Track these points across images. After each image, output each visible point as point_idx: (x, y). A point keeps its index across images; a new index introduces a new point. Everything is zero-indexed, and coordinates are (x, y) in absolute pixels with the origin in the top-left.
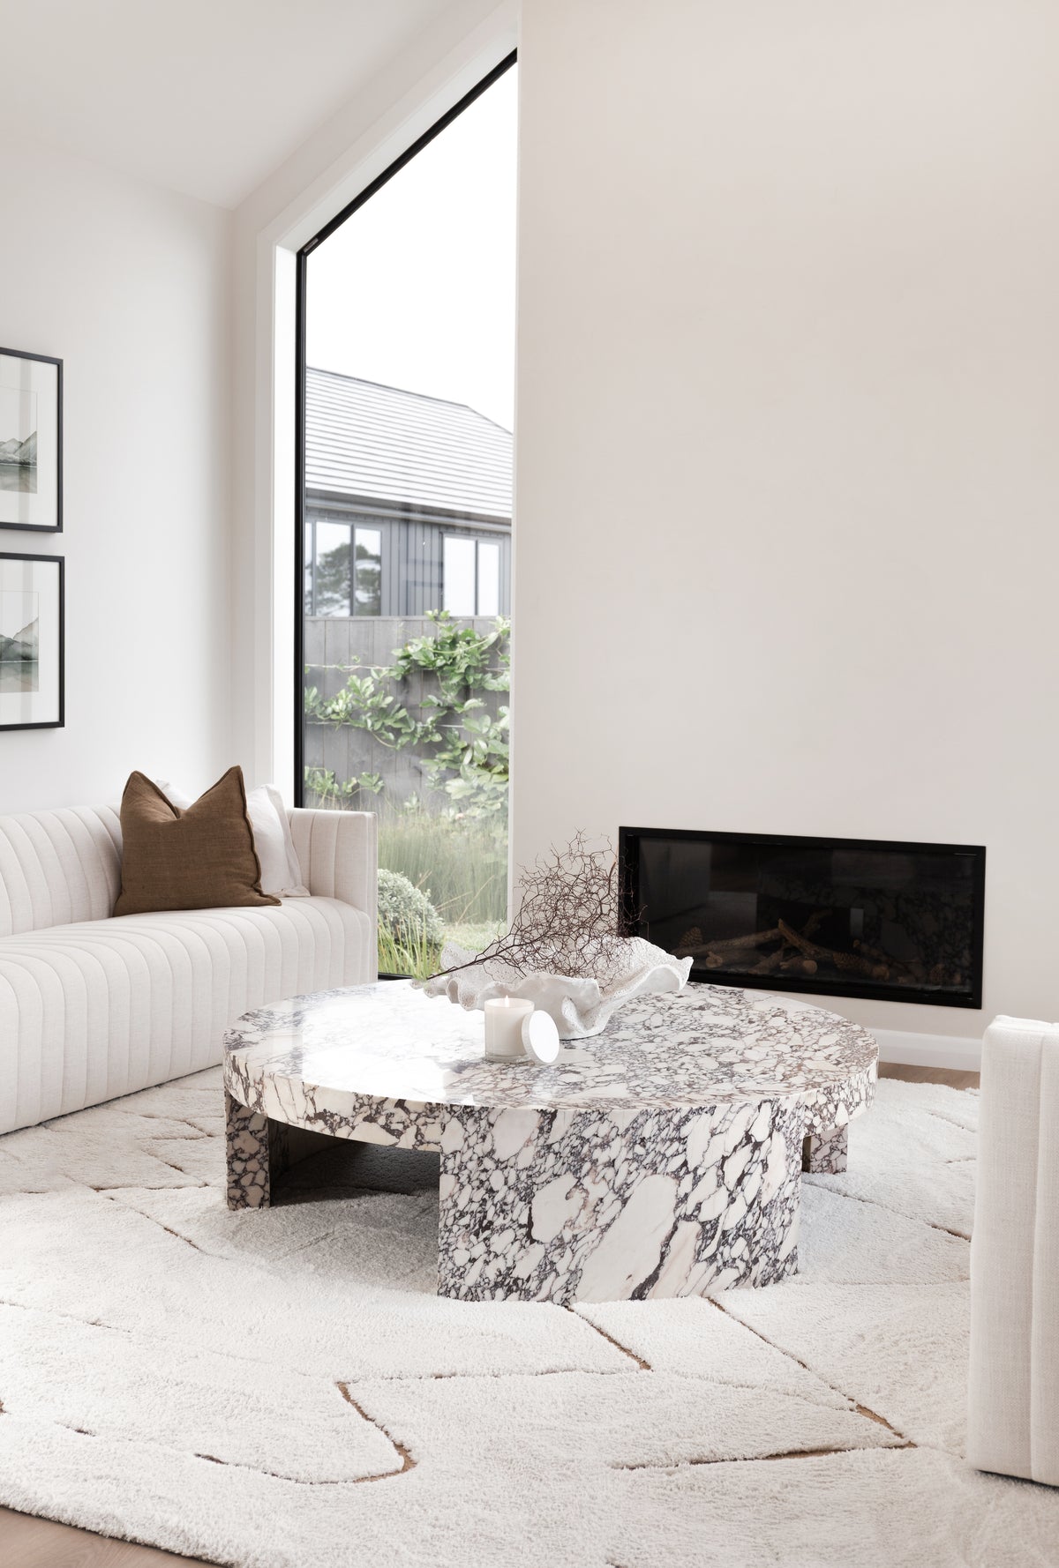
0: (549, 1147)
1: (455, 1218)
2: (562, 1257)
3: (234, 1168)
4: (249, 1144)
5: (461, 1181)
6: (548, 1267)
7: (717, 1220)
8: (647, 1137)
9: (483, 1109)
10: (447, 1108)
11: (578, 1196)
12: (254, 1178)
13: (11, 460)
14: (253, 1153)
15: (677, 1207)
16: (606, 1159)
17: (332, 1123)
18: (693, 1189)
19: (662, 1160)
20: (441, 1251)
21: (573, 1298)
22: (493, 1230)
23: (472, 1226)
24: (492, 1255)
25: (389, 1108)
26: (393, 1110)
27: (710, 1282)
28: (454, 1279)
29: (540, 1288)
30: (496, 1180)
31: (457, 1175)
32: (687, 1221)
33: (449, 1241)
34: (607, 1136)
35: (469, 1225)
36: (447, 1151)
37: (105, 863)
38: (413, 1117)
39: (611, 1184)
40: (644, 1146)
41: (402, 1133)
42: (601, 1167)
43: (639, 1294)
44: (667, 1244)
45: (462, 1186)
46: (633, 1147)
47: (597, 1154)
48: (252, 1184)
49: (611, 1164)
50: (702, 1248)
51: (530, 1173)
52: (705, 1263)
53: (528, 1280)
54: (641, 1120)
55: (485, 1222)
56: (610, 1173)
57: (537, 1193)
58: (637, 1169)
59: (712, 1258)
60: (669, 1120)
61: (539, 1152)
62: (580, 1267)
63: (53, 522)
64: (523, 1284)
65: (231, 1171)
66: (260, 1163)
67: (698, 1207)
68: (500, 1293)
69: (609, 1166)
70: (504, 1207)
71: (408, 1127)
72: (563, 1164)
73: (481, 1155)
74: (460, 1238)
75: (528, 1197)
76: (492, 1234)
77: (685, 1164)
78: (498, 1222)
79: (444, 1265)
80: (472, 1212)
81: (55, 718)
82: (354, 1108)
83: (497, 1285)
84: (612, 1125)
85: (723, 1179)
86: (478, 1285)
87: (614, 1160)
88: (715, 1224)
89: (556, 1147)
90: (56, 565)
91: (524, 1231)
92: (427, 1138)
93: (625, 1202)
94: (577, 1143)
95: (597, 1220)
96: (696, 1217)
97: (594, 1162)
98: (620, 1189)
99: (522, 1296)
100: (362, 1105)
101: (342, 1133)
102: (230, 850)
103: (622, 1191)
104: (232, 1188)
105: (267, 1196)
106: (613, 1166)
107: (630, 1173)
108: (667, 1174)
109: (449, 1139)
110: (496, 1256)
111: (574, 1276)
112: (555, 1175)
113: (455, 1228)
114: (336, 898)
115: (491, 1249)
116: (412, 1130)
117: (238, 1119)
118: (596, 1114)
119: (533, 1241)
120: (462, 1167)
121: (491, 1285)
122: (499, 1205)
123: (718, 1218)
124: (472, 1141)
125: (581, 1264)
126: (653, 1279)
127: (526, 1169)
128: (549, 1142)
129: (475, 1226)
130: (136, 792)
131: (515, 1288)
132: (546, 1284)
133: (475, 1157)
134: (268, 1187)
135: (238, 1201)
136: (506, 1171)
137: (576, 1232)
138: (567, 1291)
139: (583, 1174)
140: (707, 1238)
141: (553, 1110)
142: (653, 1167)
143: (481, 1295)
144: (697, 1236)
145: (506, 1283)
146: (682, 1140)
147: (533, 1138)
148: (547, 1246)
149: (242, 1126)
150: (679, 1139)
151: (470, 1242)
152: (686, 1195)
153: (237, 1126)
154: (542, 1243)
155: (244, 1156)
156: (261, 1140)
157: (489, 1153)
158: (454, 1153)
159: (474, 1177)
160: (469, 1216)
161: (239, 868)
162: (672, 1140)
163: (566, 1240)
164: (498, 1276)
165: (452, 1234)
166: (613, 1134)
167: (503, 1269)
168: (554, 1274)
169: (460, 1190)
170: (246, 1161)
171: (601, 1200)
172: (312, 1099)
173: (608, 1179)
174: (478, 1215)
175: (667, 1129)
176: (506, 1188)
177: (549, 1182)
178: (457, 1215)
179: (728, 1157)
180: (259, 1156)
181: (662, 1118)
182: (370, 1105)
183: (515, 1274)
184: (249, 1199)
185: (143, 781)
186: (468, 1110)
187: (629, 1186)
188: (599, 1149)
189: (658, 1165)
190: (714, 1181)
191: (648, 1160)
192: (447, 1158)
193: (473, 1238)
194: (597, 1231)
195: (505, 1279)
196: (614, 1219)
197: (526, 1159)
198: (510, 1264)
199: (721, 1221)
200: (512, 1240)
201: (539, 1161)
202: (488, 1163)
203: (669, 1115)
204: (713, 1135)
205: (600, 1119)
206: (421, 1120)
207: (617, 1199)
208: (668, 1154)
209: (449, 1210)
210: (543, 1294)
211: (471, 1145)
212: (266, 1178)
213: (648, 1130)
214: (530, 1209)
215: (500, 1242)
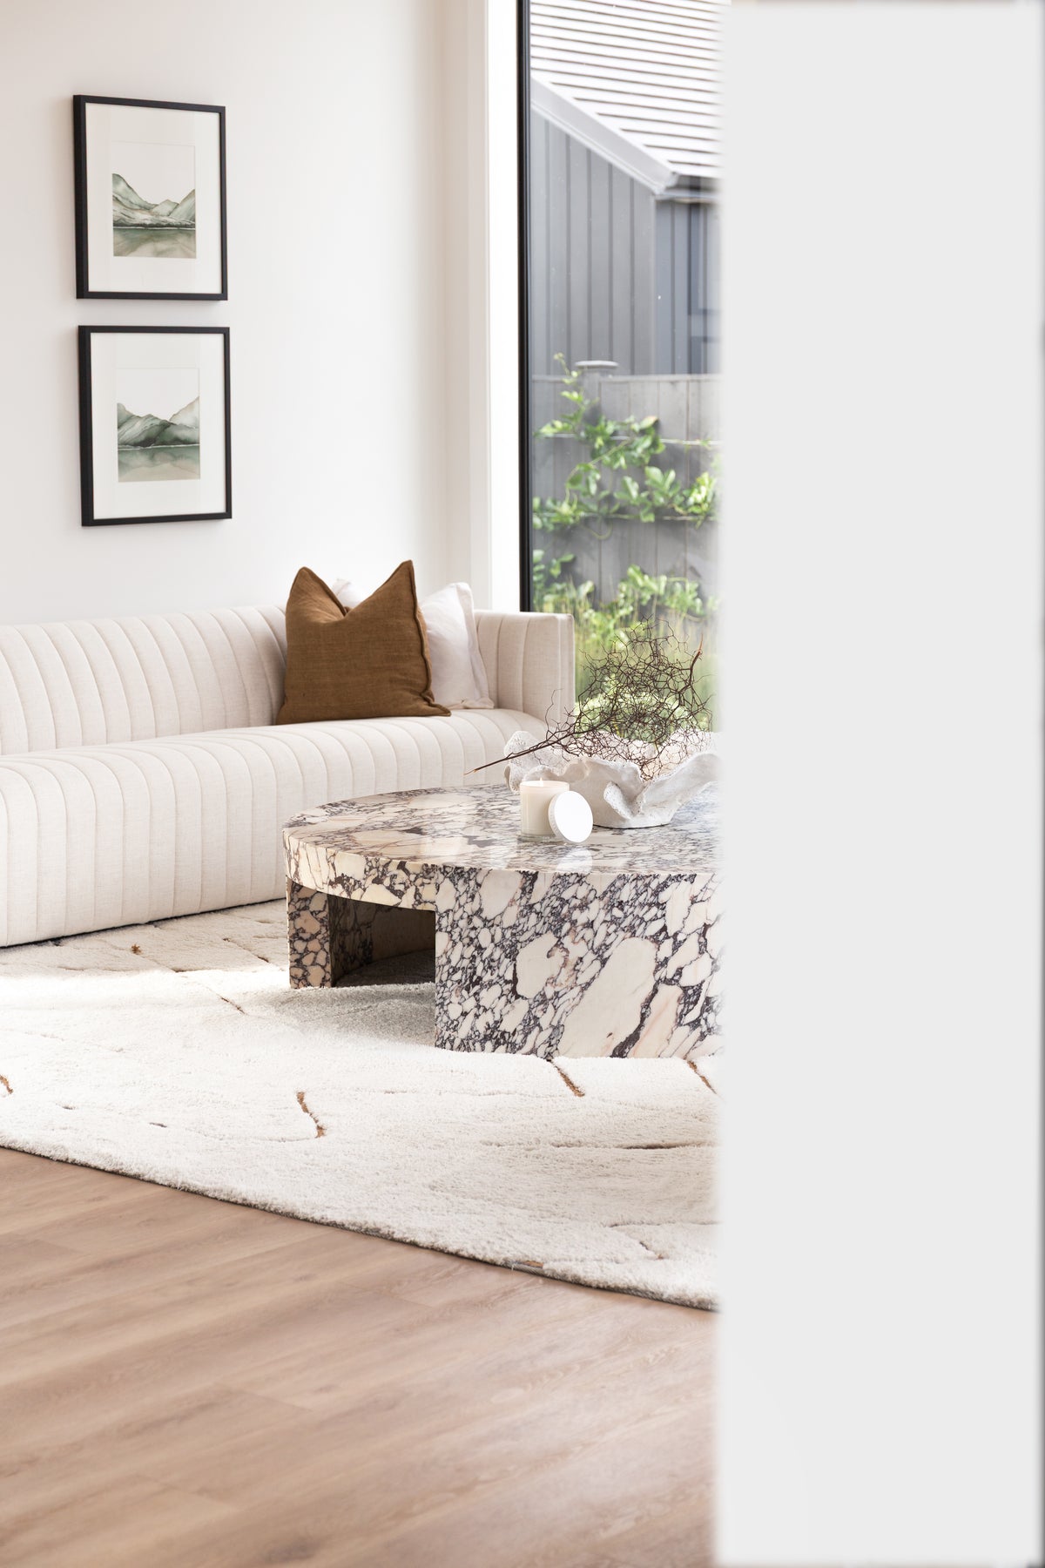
0: (531, 907)
1: (449, 974)
2: (545, 1012)
3: (296, 948)
4: (311, 925)
5: (453, 938)
6: (532, 1022)
7: (700, 986)
8: (625, 900)
9: (472, 870)
10: (440, 869)
11: (558, 954)
12: (315, 958)
13: (164, 224)
14: (314, 932)
15: (656, 970)
16: (585, 921)
17: (348, 887)
18: (673, 954)
19: (640, 924)
20: (437, 1005)
21: (556, 1053)
22: (482, 985)
23: (463, 981)
24: (482, 1009)
25: (393, 869)
26: (396, 872)
27: (694, 1047)
28: (449, 1032)
29: (525, 1041)
30: (484, 938)
31: (450, 932)
32: (667, 984)
33: (445, 995)
34: (585, 898)
35: (461, 980)
36: (442, 909)
37: (268, 669)
38: (412, 877)
39: (590, 945)
40: (622, 910)
41: (403, 894)
42: (580, 928)
43: (620, 1052)
44: (647, 1004)
45: (455, 943)
46: (611, 910)
47: (576, 915)
48: (314, 964)
49: (590, 925)
50: (685, 1012)
51: (514, 931)
52: (687, 1028)
53: (514, 1034)
54: (618, 884)
55: (475, 978)
56: (589, 933)
57: (521, 951)
58: (615, 931)
59: (695, 1024)
60: (647, 885)
61: (522, 911)
62: (561, 1023)
63: (217, 290)
64: (509, 1037)
65: (294, 950)
66: (321, 944)
67: (679, 972)
68: (489, 1045)
69: (588, 927)
70: (492, 964)
71: (408, 887)
72: (544, 923)
73: (470, 913)
74: (453, 993)
75: (512, 954)
76: (481, 989)
77: (664, 928)
78: (487, 978)
79: (440, 1019)
80: (464, 968)
81: (221, 509)
82: (365, 871)
83: (486, 1038)
84: (590, 888)
85: (706, 947)
86: (469, 1038)
87: (593, 922)
88: (698, 990)
89: (537, 907)
90: (219, 338)
91: (509, 986)
92: (425, 898)
93: (604, 962)
94: (556, 904)
95: (577, 978)
96: (677, 981)
97: (574, 923)
98: (599, 950)
99: (509, 1049)
100: (371, 868)
101: (356, 896)
102: (395, 654)
103: (601, 952)
104: (294, 967)
105: (328, 977)
106: (592, 927)
107: (608, 935)
108: (646, 937)
109: (442, 898)
110: (485, 1010)
111: (557, 1031)
112: (537, 934)
113: (449, 983)
114: (524, 711)
115: (481, 1003)
116: (412, 891)
117: (299, 899)
118: (574, 876)
119: (518, 997)
120: (454, 925)
121: (481, 1038)
122: (487, 961)
123: (701, 984)
124: (463, 900)
125: (563, 1020)
126: (633, 1039)
127: (511, 927)
128: (531, 902)
129: (466, 981)
130: (303, 591)
131: (502, 1041)
132: (531, 1038)
133: (465, 916)
134: (328, 968)
135: (299, 980)
136: (493, 929)
137: (557, 989)
138: (550, 1046)
139: (563, 933)
140: (689, 1003)
141: (535, 872)
142: (632, 930)
143: (472, 1047)
144: (679, 1000)
145: (494, 1036)
146: (659, 905)
147: (516, 898)
148: (531, 1001)
149: (303, 906)
150: (658, 905)
151: (462, 996)
152: (666, 960)
153: (298, 905)
154: (526, 999)
155: (305, 936)
156: (322, 921)
157: (477, 912)
158: (447, 912)
159: (464, 935)
160: (461, 971)
161: (405, 674)
162: (650, 905)
163: (549, 996)
164: (487, 1029)
165: (446, 989)
166: (591, 896)
167: (491, 1023)
168: (537, 1029)
169: (453, 947)
170: (307, 940)
171: (581, 959)
172: (333, 865)
173: (587, 940)
174: (469, 971)
175: (645, 894)
176: (492, 945)
177: (531, 941)
178: (451, 970)
179: (710, 926)
180: (320, 937)
181: (640, 883)
182: (378, 868)
183: (502, 1027)
184: (310, 979)
185: (310, 578)
186: (459, 871)
187: (607, 947)
188: (578, 911)
189: (636, 928)
190: (696, 947)
191: (626, 923)
192: (441, 916)
193: (464, 992)
194: (577, 989)
195: (493, 1032)
196: (593, 978)
197: (509, 919)
198: (497, 1018)
199: (704, 987)
200: (499, 995)
201: (522, 920)
202: (477, 922)
203: (647, 881)
204: (693, 902)
205: (578, 882)
206: (419, 881)
207: (596, 959)
208: (647, 918)
209: (443, 966)
210: (528, 1047)
211: (462, 904)
212: (327, 958)
213: (626, 894)
214: (515, 965)
215: (489, 996)
